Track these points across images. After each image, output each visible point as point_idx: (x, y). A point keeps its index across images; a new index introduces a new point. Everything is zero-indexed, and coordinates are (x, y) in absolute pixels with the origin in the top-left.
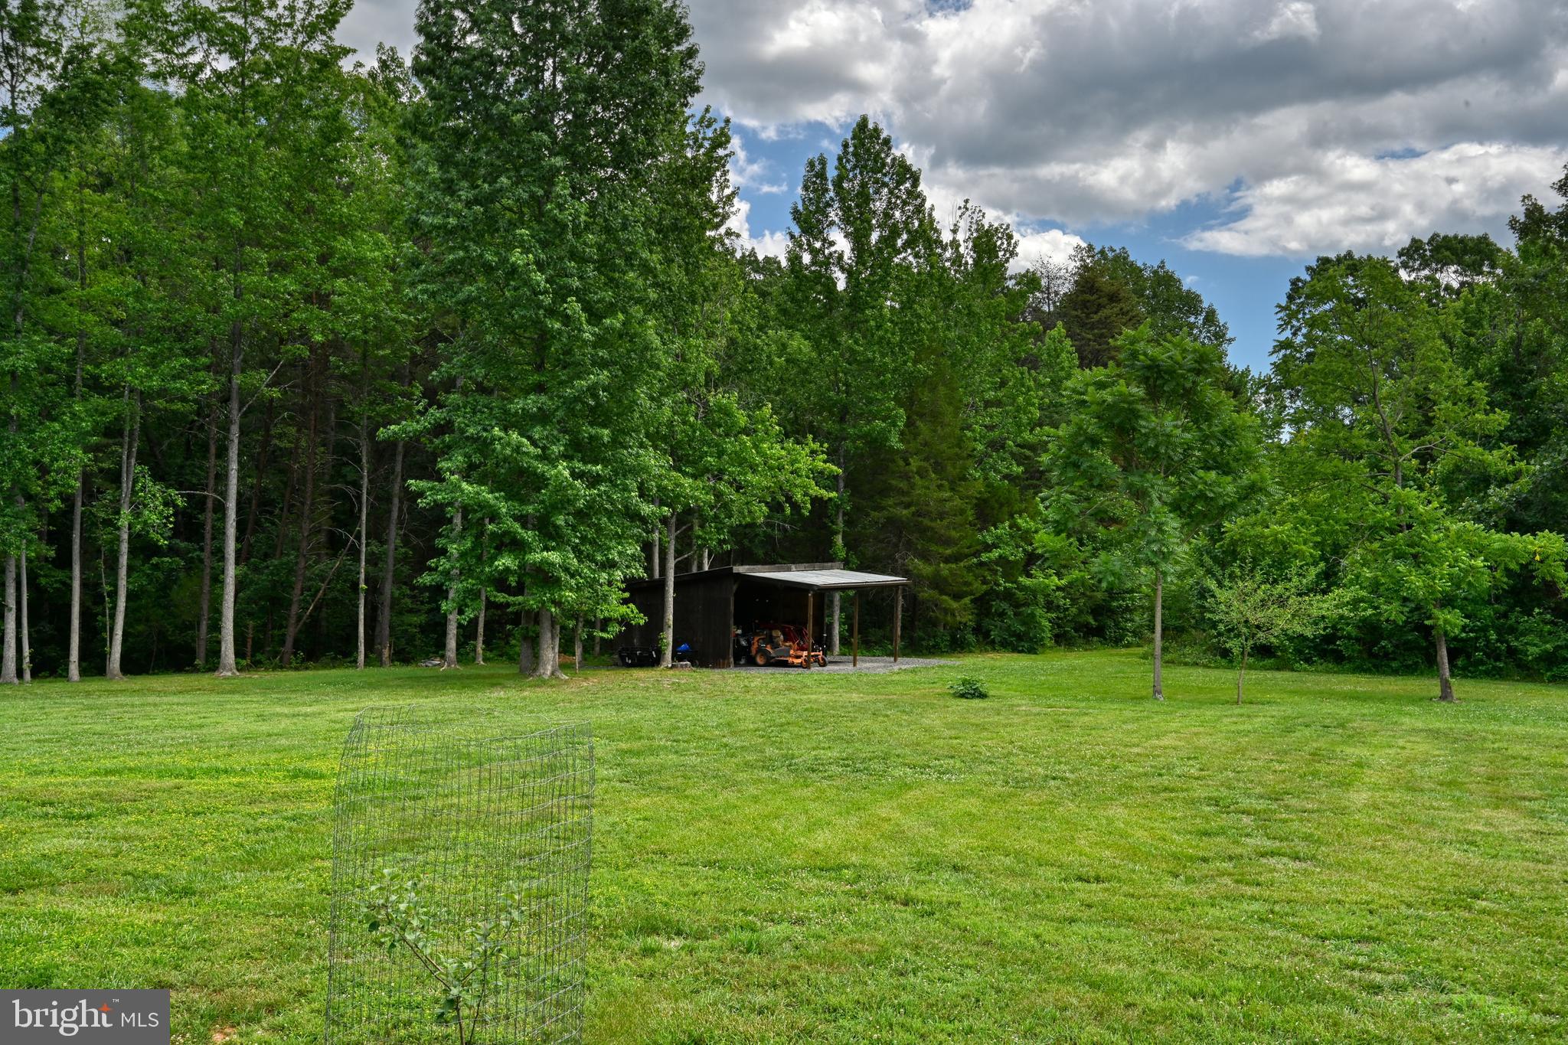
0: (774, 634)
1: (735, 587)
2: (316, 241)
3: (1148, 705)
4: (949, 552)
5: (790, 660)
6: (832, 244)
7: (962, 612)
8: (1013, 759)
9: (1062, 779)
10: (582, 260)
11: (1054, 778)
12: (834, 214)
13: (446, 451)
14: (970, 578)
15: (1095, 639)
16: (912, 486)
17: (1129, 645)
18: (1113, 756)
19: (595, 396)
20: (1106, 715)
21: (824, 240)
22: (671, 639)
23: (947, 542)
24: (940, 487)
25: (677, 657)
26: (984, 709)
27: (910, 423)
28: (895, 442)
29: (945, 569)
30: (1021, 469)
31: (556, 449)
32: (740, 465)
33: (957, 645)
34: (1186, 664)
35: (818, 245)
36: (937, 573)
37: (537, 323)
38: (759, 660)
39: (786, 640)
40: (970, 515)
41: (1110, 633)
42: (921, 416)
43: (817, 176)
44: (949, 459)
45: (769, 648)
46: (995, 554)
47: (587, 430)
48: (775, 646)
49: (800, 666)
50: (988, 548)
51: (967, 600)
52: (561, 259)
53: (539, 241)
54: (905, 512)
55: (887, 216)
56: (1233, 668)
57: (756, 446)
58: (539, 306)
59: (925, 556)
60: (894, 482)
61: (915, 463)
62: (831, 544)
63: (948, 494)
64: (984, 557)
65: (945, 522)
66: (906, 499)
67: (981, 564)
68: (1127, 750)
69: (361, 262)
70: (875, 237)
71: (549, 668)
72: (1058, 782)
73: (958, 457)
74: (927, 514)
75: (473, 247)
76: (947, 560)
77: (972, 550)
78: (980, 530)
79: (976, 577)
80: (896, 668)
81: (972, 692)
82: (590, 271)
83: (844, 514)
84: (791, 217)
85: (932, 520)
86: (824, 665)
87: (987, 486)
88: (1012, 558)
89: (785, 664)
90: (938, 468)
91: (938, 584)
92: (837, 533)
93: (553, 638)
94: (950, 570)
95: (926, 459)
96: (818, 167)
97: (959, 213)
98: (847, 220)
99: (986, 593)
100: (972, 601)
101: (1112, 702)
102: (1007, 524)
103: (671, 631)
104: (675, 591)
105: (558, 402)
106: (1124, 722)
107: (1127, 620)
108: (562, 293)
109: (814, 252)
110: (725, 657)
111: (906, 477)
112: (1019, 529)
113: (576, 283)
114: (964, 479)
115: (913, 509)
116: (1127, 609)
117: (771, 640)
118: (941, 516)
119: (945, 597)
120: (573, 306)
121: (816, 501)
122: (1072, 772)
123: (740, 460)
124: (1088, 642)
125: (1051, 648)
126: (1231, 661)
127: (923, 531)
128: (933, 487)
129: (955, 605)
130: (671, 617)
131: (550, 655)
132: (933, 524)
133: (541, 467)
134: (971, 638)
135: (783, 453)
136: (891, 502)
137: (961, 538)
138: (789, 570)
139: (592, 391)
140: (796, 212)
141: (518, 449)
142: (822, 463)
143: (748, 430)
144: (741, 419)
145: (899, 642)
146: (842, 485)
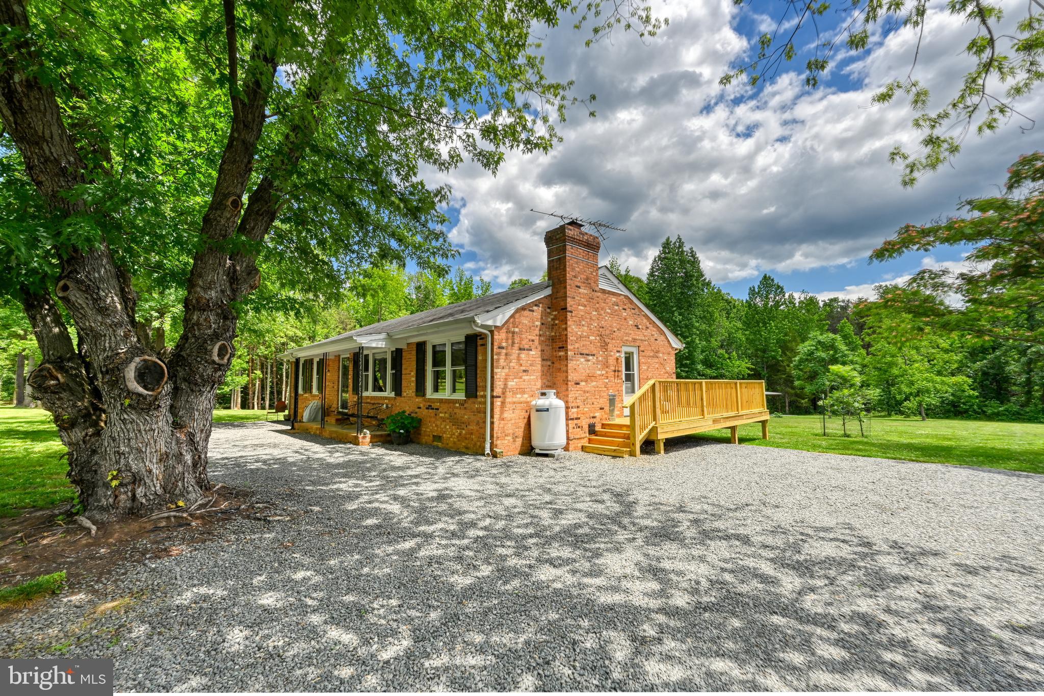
43: (752, 291)
57: (731, 362)
60: (782, 368)
96: (752, 288)
123: (727, 365)
136: (779, 374)
142: (749, 365)
143: (729, 358)
144: (727, 356)
145: (787, 411)
146: (765, 369)
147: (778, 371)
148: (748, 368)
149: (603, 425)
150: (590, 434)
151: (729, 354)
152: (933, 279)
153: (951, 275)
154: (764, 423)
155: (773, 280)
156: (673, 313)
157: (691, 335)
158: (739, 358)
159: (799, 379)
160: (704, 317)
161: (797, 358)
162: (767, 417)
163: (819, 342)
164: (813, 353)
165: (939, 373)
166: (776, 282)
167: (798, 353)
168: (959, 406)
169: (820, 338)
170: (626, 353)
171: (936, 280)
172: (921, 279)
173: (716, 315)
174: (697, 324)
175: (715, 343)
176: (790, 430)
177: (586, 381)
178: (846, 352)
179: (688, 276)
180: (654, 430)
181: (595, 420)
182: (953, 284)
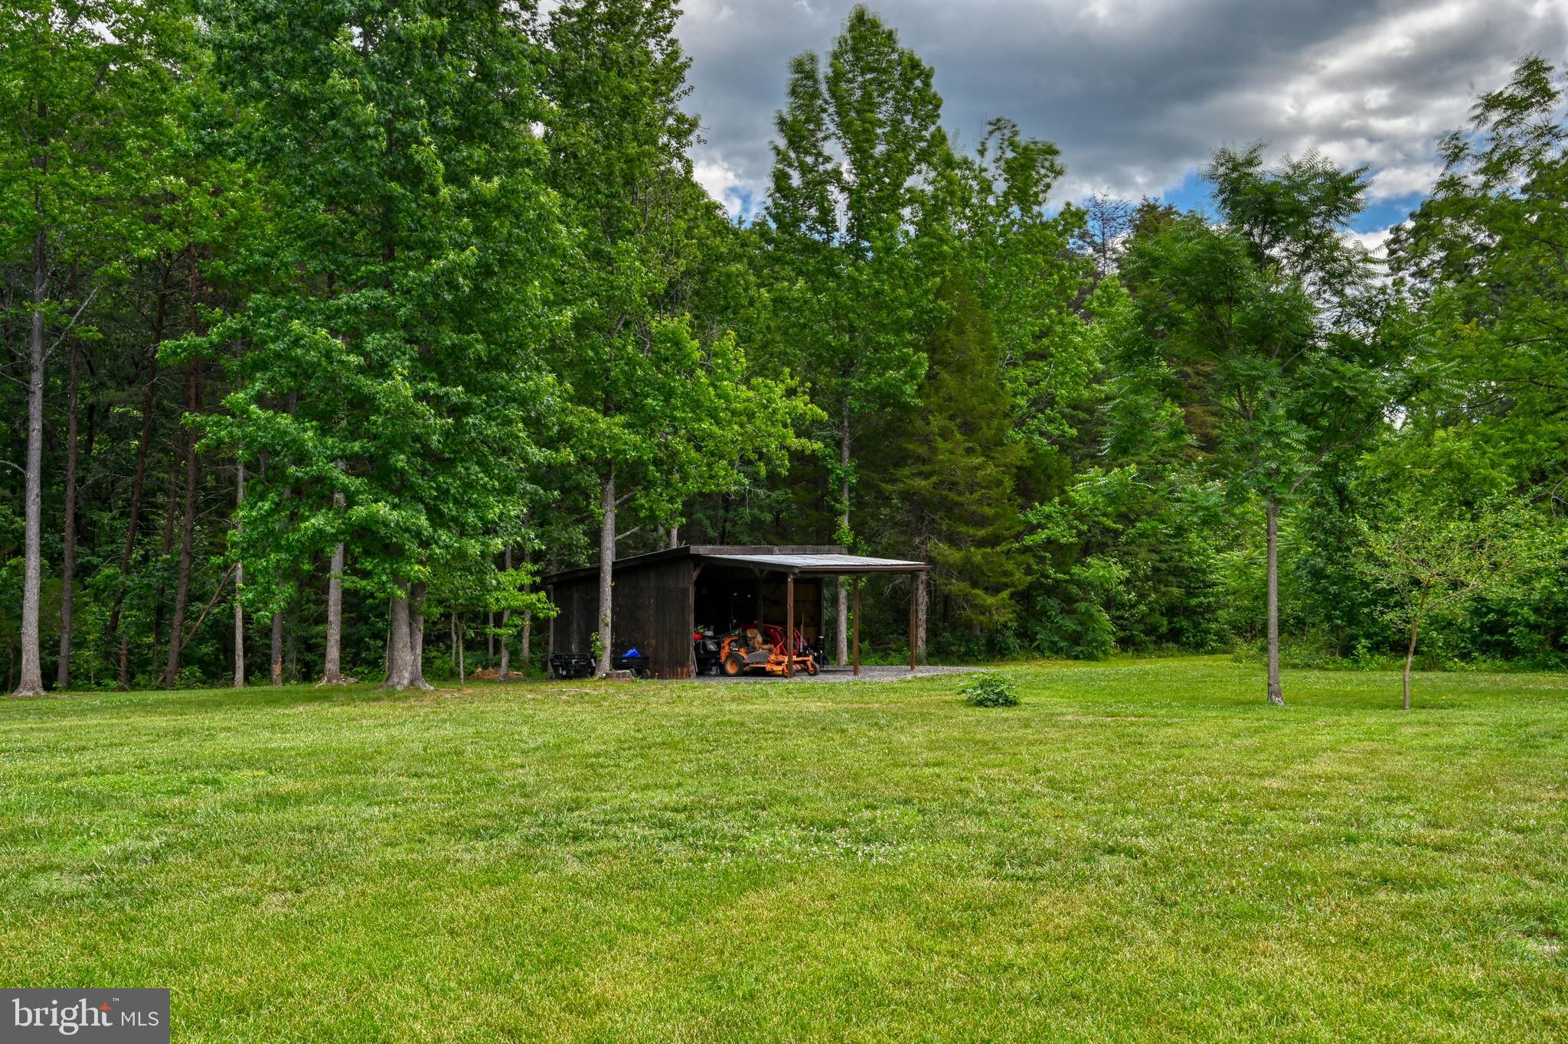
0: (749, 634)
1: (695, 575)
3: (1265, 712)
4: (982, 533)
5: (768, 667)
6: (828, 159)
7: (999, 608)
8: (1030, 805)
9: (1130, 853)
11: (1111, 851)
12: (829, 125)
14: (1010, 566)
15: (1170, 645)
16: (934, 451)
17: (1213, 652)
18: (1232, 797)
19: (453, 286)
20: (1203, 727)
21: (819, 154)
22: (608, 642)
23: (982, 521)
24: (970, 451)
25: (617, 664)
26: (1006, 720)
27: (931, 376)
28: (912, 397)
29: (977, 555)
30: (1074, 432)
32: (694, 410)
33: (995, 650)
34: (1295, 666)
35: (809, 160)
36: (967, 559)
38: (730, 669)
39: (765, 642)
40: (1009, 484)
41: (1189, 637)
42: (945, 365)
44: (981, 417)
45: (742, 653)
46: (1041, 536)
48: (751, 650)
49: (783, 676)
50: (1032, 529)
51: (1005, 594)
54: (923, 483)
55: (896, 123)
56: (1360, 669)
59: (953, 540)
60: (911, 447)
61: (937, 422)
62: (834, 527)
63: (981, 460)
64: (1028, 540)
65: (976, 496)
66: (926, 468)
67: (1027, 549)
68: (1256, 783)
70: (880, 149)
71: (407, 675)
72: (1122, 860)
73: (993, 415)
74: (953, 486)
76: (981, 543)
77: (1013, 532)
78: (1023, 508)
79: (1019, 565)
80: (909, 676)
81: (997, 699)
83: (851, 490)
84: (776, 128)
85: (960, 494)
86: (815, 674)
87: (1030, 451)
88: (1063, 541)
89: (760, 673)
90: (969, 429)
91: (971, 574)
92: (841, 513)
93: (412, 634)
94: (985, 556)
95: (952, 418)
96: (807, 67)
97: (991, 128)
98: (845, 127)
99: (1031, 586)
100: (1012, 596)
101: (1208, 709)
102: (1057, 500)
103: (608, 630)
104: (613, 579)
106: (1236, 736)
107: (1209, 621)
109: (804, 169)
110: (683, 664)
111: (926, 440)
112: (1072, 504)
114: (1002, 444)
115: (934, 479)
116: (1209, 608)
117: (745, 642)
118: (972, 488)
119: (978, 592)
121: (797, 456)
122: (1151, 833)
123: (694, 404)
124: (1161, 649)
125: (1115, 655)
126: (1356, 661)
127: (950, 509)
128: (960, 451)
129: (990, 600)
130: (609, 613)
131: (407, 655)
132: (961, 499)
134: (1013, 641)
135: (751, 394)
136: (906, 471)
137: (997, 516)
138: (771, 552)
140: (782, 122)
145: (921, 647)
146: (846, 453)
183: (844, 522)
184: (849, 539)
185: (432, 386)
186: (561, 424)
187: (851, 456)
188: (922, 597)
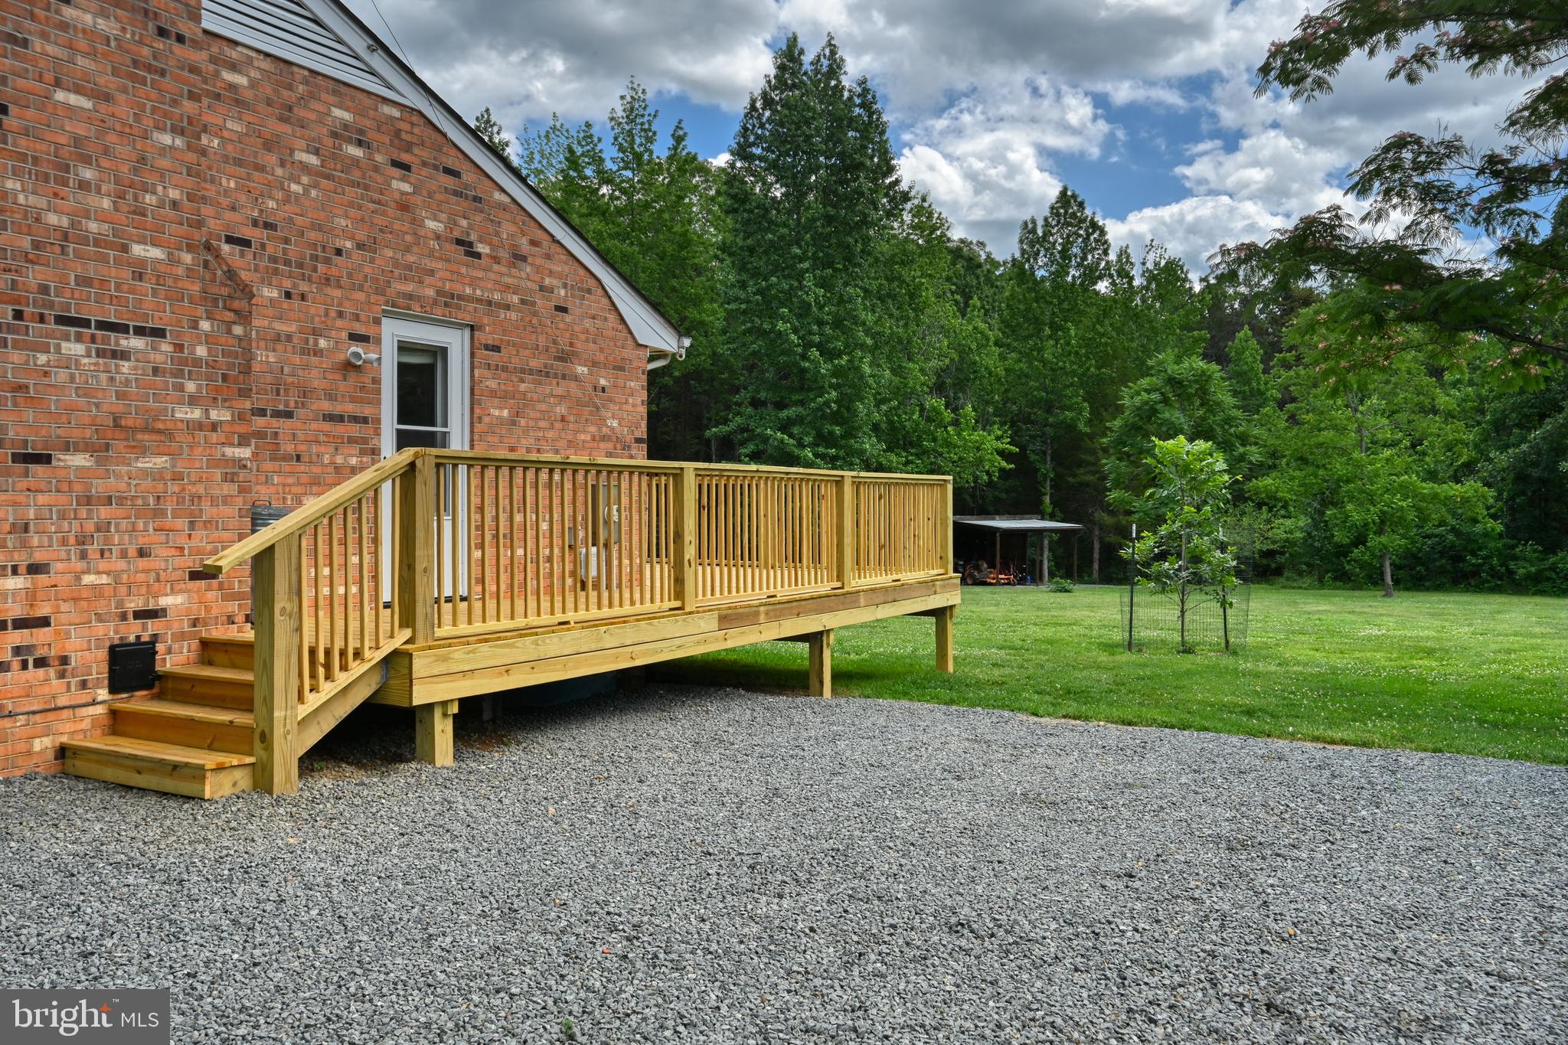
0: (980, 563)
2: (676, 312)
10: (821, 323)
13: (743, 443)
16: (1098, 459)
19: (829, 407)
28: (1082, 426)
31: (807, 440)
32: (948, 447)
37: (796, 364)
38: (969, 581)
39: (986, 567)
42: (1105, 407)
43: (1029, 232)
47: (828, 427)
48: (980, 571)
52: (808, 324)
53: (795, 315)
55: (1083, 258)
57: (959, 435)
58: (795, 353)
60: (1083, 456)
62: (1041, 502)
66: (1093, 468)
69: (702, 323)
70: (1073, 275)
75: (756, 320)
82: (828, 330)
83: (1052, 480)
92: (1045, 494)
96: (1030, 226)
105: (808, 412)
108: (808, 345)
111: (1094, 452)
113: (817, 339)
117: (977, 567)
120: (814, 353)
123: (948, 444)
133: (796, 451)
135: (978, 438)
136: (1082, 471)
138: (994, 519)
139: (827, 404)
141: (782, 441)
142: (1005, 445)
143: (956, 423)
144: (948, 416)
145: (1096, 575)
146: (1049, 458)
147: (1080, 464)
148: (1001, 453)
149: (206, 644)
150: (113, 689)
151: (955, 410)
152: (1421, 168)
153: (1465, 160)
154: (940, 614)
155: (1081, 205)
156: (800, 276)
157: (849, 349)
158: (984, 422)
159: (1117, 485)
160: (892, 296)
161: (1117, 423)
162: (951, 597)
163: (1173, 382)
164: (1154, 412)
165: (1432, 476)
166: (1088, 212)
167: (1120, 409)
168: (1462, 559)
169: (1172, 369)
170: (404, 347)
171: (1430, 176)
172: (1394, 168)
173: (928, 294)
174: (870, 318)
175: (919, 373)
176: (1049, 632)
177: (99, 449)
178: (1235, 413)
179: (850, 166)
180: (396, 663)
181: (152, 626)
182: (1471, 191)
183: (1047, 499)
184: (1049, 509)
185: (821, 450)
186: (877, 462)
187: (1052, 460)
188: (1097, 546)
